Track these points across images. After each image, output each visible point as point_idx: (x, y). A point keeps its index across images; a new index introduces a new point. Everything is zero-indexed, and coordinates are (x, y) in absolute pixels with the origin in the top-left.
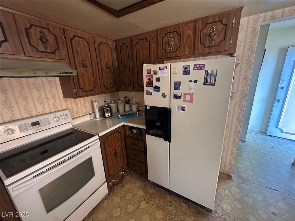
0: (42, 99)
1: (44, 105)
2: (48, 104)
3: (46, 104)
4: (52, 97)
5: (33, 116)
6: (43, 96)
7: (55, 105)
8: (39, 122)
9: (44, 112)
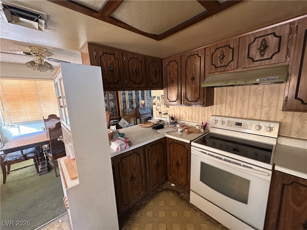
0: (256, 105)
1: (257, 111)
2: (261, 111)
3: (259, 111)
4: (267, 105)
5: (243, 118)
6: (259, 103)
7: (268, 114)
8: (242, 124)
9: (254, 118)
